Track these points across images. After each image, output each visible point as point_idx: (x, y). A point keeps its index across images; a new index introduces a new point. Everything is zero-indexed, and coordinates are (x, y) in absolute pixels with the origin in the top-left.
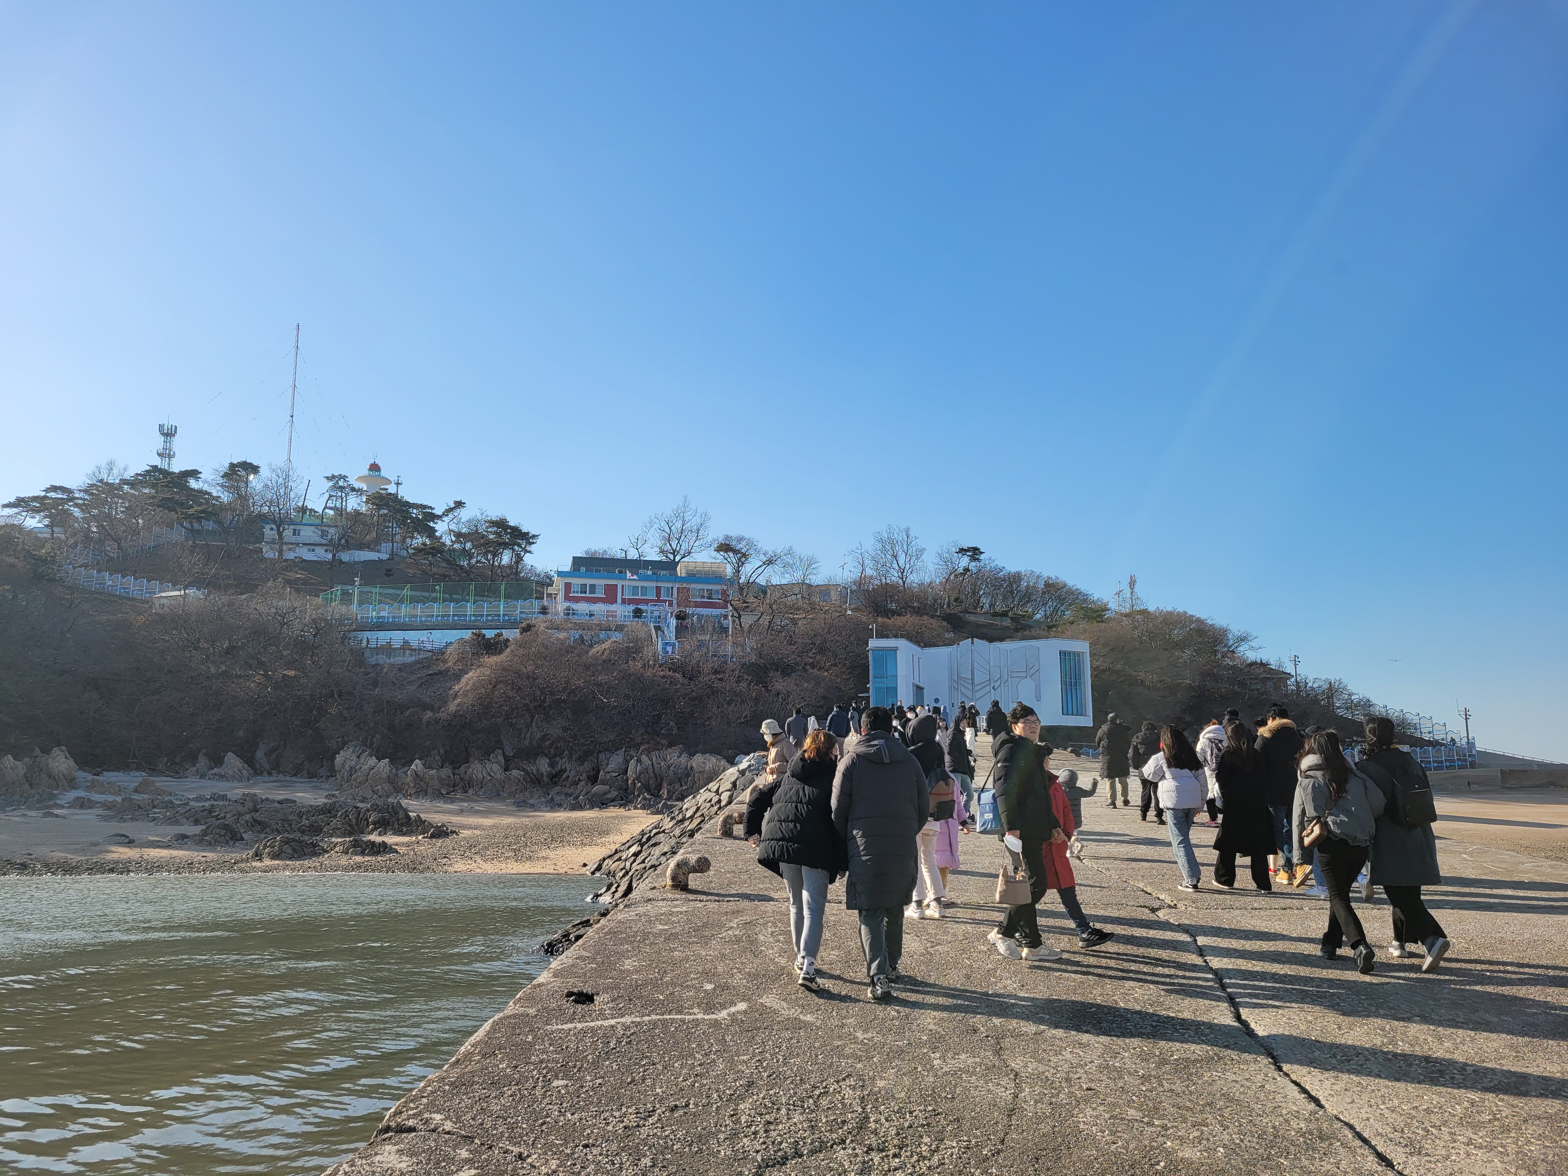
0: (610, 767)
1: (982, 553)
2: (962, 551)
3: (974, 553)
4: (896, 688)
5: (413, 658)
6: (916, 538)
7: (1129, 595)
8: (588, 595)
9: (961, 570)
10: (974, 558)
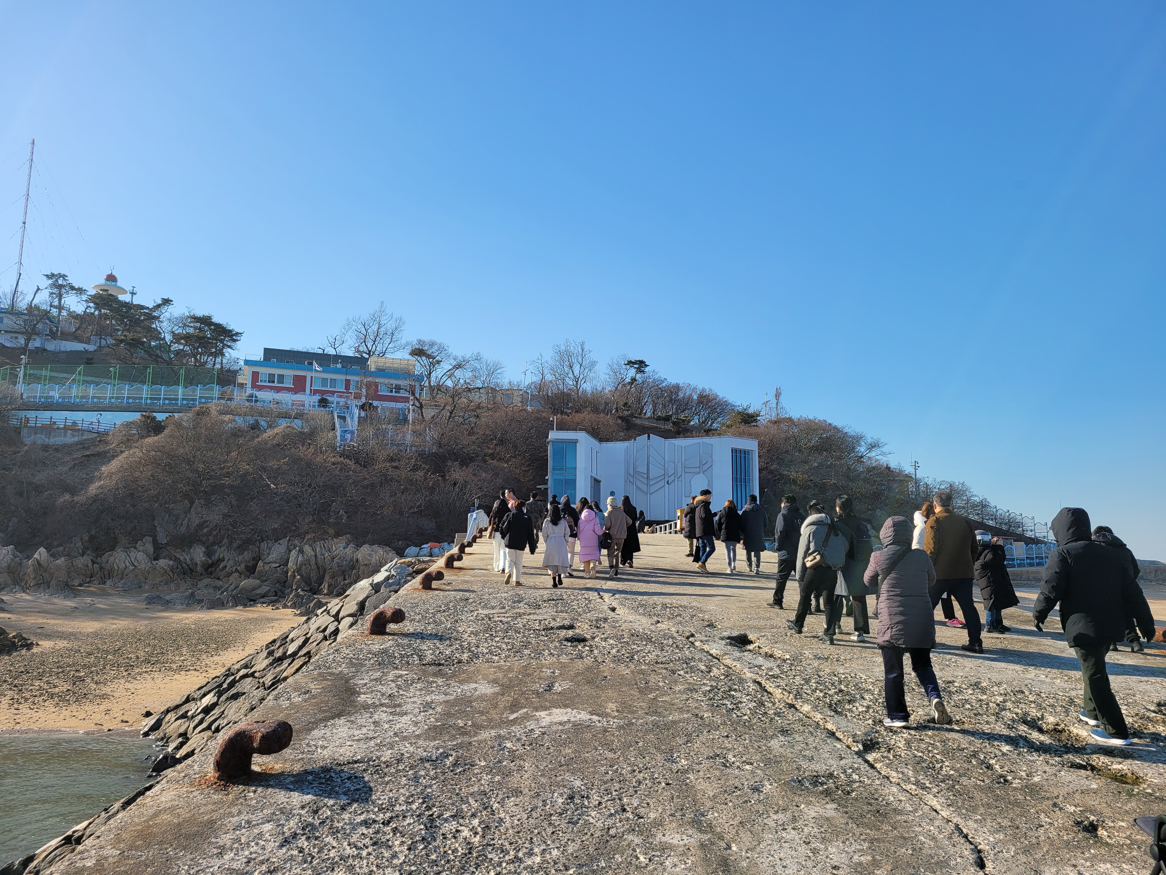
0: (271, 558)
1: (647, 366)
2: (630, 363)
3: (640, 365)
4: (575, 481)
5: (76, 439)
6: (590, 352)
7: (775, 406)
8: (276, 384)
9: (628, 380)
10: (640, 370)
